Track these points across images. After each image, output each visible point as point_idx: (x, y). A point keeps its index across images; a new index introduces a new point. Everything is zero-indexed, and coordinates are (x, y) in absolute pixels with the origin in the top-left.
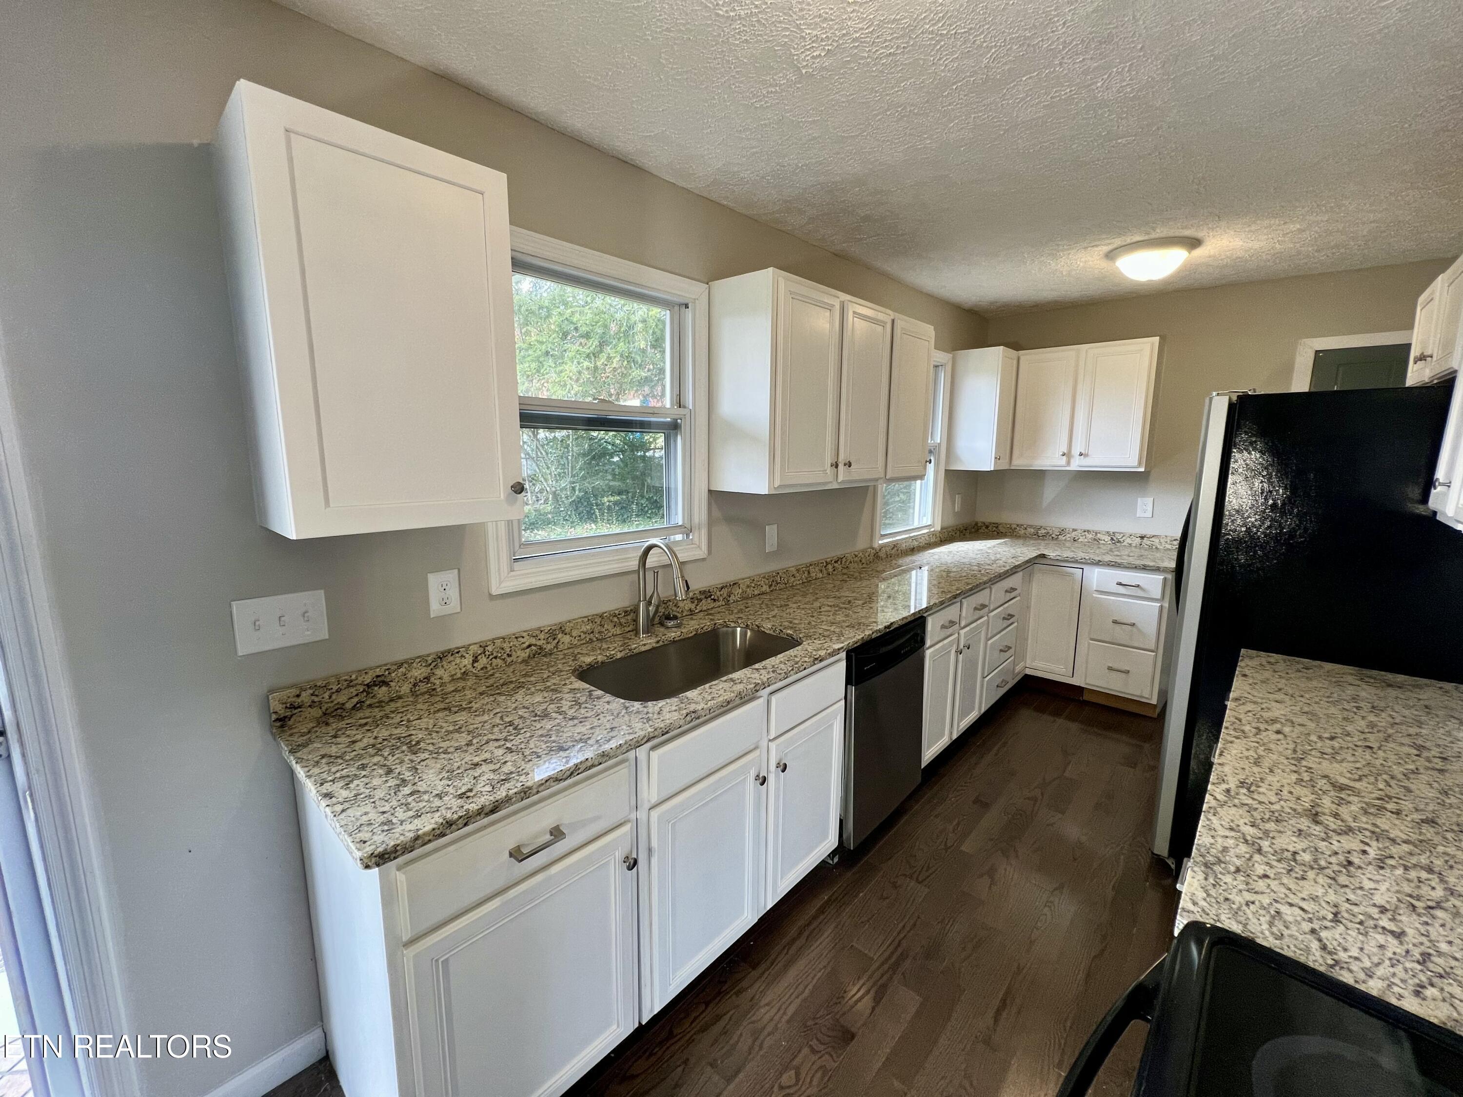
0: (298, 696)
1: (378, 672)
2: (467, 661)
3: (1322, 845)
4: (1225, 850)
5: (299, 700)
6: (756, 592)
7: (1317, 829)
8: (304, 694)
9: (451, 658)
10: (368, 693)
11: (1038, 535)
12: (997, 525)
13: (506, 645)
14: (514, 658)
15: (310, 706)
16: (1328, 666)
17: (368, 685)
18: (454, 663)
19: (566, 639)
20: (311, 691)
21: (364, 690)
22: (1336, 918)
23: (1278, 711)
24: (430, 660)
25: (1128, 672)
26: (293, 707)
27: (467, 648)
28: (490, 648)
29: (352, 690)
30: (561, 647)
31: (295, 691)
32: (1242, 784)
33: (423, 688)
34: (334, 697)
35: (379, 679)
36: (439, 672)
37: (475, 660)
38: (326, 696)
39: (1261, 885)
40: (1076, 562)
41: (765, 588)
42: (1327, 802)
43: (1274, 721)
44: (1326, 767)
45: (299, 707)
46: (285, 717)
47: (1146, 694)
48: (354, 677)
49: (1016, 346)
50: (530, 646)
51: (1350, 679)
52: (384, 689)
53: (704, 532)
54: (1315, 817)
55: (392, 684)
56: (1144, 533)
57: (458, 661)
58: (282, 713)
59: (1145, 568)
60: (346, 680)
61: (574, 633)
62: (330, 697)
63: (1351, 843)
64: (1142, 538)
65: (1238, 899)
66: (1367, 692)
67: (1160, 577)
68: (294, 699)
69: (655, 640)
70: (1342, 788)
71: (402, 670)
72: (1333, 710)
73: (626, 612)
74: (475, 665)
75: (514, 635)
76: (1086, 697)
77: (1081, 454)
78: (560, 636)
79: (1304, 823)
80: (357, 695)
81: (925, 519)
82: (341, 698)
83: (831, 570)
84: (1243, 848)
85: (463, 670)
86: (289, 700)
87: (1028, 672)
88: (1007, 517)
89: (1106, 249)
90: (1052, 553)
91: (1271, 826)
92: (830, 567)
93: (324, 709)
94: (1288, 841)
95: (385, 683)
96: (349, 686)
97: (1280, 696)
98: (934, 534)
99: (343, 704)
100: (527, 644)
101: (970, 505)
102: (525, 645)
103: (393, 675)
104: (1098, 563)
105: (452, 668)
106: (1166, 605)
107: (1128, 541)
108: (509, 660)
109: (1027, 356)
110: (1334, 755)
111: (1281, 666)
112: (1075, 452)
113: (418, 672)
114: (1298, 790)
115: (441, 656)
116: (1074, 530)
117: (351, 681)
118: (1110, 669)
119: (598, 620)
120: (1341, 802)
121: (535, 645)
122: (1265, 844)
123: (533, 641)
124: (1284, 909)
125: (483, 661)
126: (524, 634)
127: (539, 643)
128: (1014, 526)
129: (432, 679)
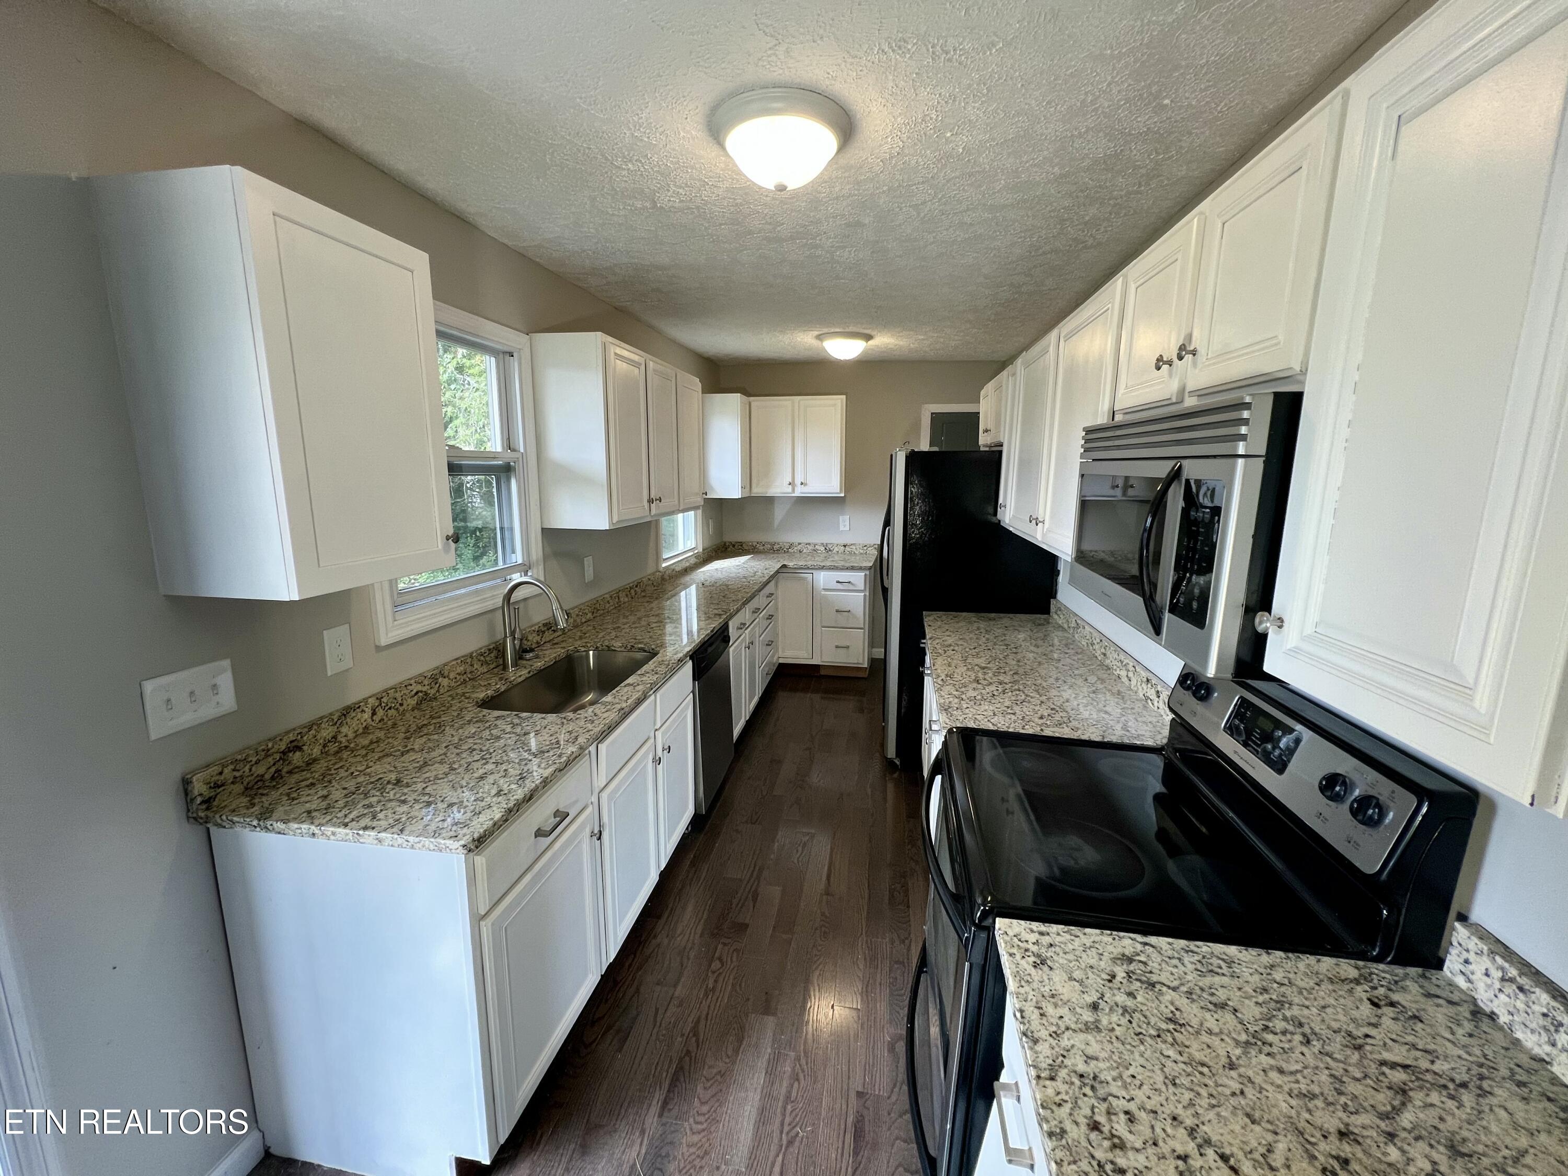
0: (221, 773)
1: (291, 737)
2: (367, 716)
3: (983, 691)
4: (950, 702)
5: (222, 778)
6: (584, 620)
7: (980, 686)
8: (226, 771)
9: (353, 714)
10: (284, 760)
11: (772, 550)
12: (741, 544)
13: (398, 695)
14: (405, 706)
15: (233, 783)
16: (964, 614)
17: (284, 753)
18: (356, 719)
19: (445, 682)
20: (232, 767)
21: (281, 758)
22: (994, 715)
23: (950, 641)
24: (335, 718)
25: (848, 647)
26: (217, 786)
27: (365, 700)
28: (385, 700)
29: (270, 759)
30: (442, 691)
31: (217, 769)
32: (947, 675)
33: (333, 748)
34: (254, 769)
35: (294, 744)
36: (344, 730)
37: (374, 713)
38: (247, 769)
39: (967, 711)
40: (808, 568)
41: (589, 616)
42: (980, 675)
43: (950, 645)
44: (977, 661)
45: (223, 785)
46: (210, 798)
47: (861, 661)
48: (270, 745)
49: (747, 393)
50: (417, 693)
51: (974, 619)
52: (298, 754)
53: (541, 567)
54: (978, 682)
55: (305, 748)
56: (845, 542)
57: (359, 715)
58: (207, 793)
59: (853, 568)
60: (263, 750)
61: (452, 676)
62: (250, 770)
63: (993, 688)
64: (845, 546)
65: (961, 718)
66: (982, 625)
67: (862, 574)
68: (217, 778)
69: (527, 671)
70: (984, 668)
71: (313, 732)
72: (971, 636)
73: (489, 650)
74: (374, 718)
75: (401, 683)
76: (823, 672)
77: (802, 484)
78: (440, 680)
79: (975, 685)
80: (274, 764)
81: (689, 542)
82: (260, 770)
83: (633, 594)
84: (956, 700)
85: (365, 724)
86: (213, 779)
87: (781, 661)
88: (751, 537)
89: (816, 333)
90: (791, 564)
91: (963, 689)
92: (632, 591)
93: (245, 783)
94: (972, 693)
95: (299, 748)
96: (267, 756)
97: (948, 633)
98: (697, 556)
99: (263, 776)
100: (415, 691)
101: (719, 529)
102: (413, 693)
103: (305, 738)
104: (822, 568)
105: (355, 723)
106: (868, 594)
107: (836, 549)
108: (401, 709)
109: (757, 402)
110: (977, 655)
111: (944, 617)
112: (798, 482)
113: (327, 732)
114: (969, 673)
115: (346, 712)
116: (800, 544)
117: (268, 750)
118: (837, 647)
119: (469, 660)
120: (985, 674)
121: (421, 692)
122: (964, 696)
123: (419, 688)
124: (977, 717)
125: (380, 713)
126: (412, 682)
127: (424, 689)
128: (755, 544)
129: (339, 738)
